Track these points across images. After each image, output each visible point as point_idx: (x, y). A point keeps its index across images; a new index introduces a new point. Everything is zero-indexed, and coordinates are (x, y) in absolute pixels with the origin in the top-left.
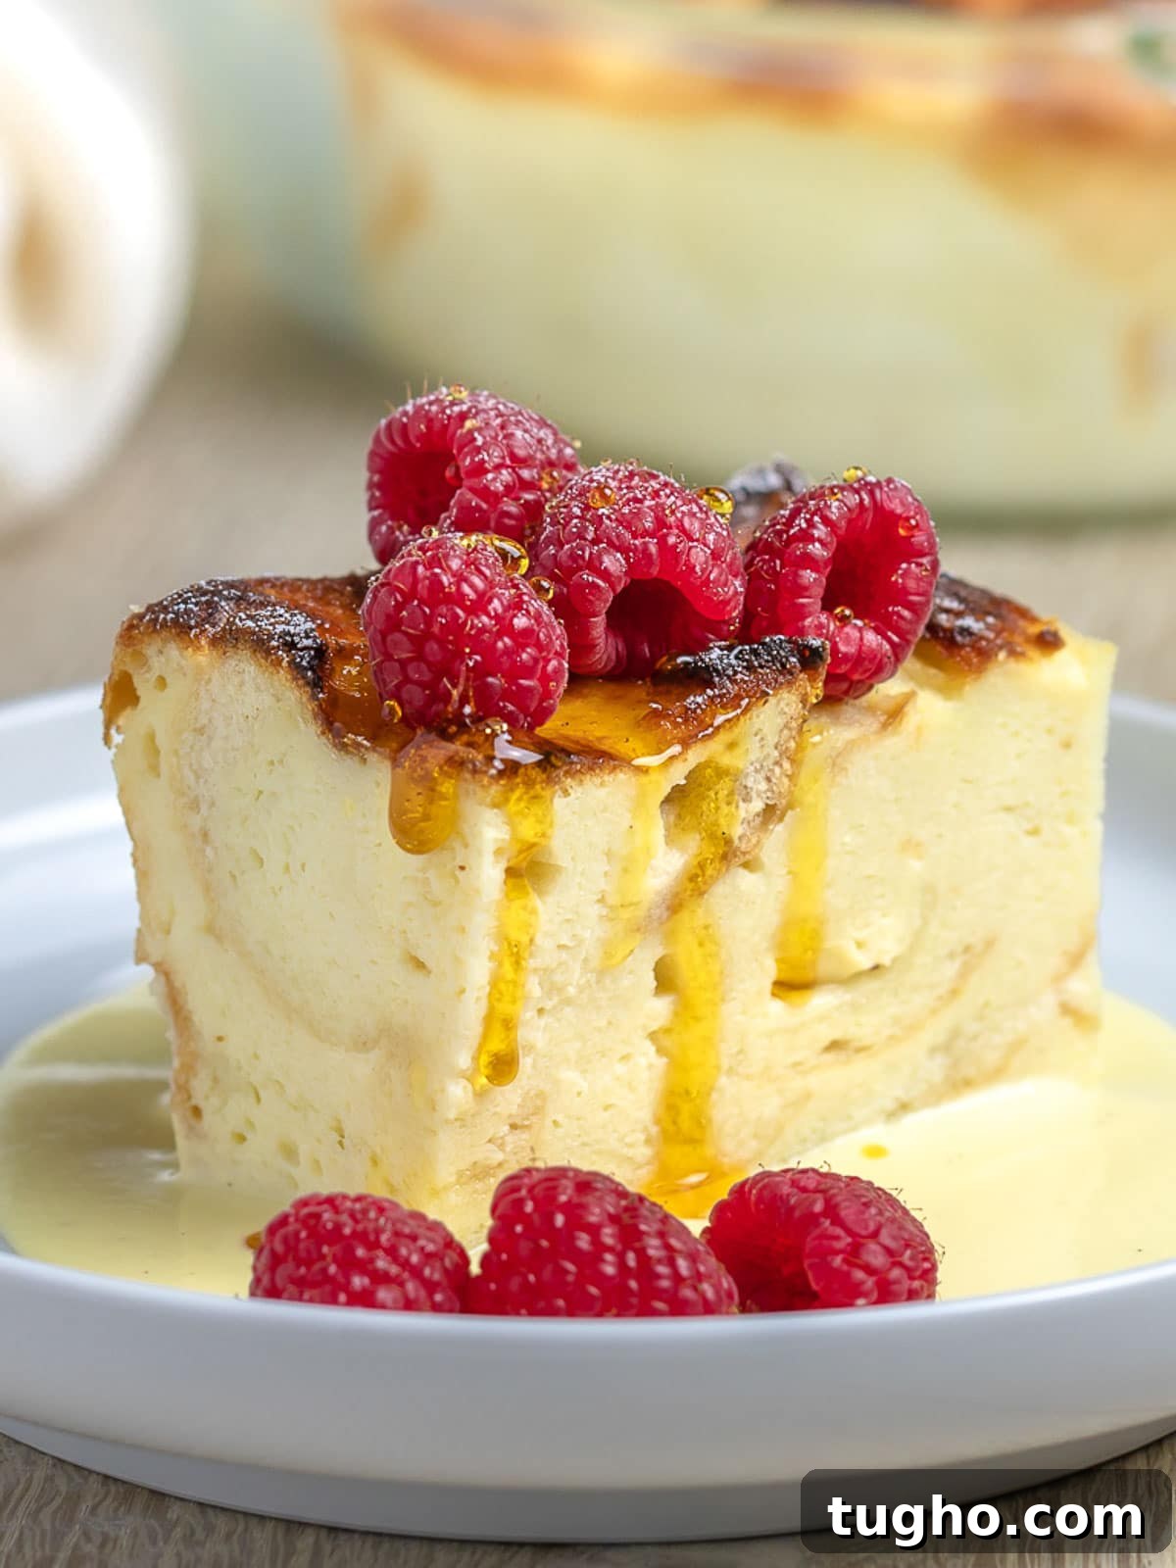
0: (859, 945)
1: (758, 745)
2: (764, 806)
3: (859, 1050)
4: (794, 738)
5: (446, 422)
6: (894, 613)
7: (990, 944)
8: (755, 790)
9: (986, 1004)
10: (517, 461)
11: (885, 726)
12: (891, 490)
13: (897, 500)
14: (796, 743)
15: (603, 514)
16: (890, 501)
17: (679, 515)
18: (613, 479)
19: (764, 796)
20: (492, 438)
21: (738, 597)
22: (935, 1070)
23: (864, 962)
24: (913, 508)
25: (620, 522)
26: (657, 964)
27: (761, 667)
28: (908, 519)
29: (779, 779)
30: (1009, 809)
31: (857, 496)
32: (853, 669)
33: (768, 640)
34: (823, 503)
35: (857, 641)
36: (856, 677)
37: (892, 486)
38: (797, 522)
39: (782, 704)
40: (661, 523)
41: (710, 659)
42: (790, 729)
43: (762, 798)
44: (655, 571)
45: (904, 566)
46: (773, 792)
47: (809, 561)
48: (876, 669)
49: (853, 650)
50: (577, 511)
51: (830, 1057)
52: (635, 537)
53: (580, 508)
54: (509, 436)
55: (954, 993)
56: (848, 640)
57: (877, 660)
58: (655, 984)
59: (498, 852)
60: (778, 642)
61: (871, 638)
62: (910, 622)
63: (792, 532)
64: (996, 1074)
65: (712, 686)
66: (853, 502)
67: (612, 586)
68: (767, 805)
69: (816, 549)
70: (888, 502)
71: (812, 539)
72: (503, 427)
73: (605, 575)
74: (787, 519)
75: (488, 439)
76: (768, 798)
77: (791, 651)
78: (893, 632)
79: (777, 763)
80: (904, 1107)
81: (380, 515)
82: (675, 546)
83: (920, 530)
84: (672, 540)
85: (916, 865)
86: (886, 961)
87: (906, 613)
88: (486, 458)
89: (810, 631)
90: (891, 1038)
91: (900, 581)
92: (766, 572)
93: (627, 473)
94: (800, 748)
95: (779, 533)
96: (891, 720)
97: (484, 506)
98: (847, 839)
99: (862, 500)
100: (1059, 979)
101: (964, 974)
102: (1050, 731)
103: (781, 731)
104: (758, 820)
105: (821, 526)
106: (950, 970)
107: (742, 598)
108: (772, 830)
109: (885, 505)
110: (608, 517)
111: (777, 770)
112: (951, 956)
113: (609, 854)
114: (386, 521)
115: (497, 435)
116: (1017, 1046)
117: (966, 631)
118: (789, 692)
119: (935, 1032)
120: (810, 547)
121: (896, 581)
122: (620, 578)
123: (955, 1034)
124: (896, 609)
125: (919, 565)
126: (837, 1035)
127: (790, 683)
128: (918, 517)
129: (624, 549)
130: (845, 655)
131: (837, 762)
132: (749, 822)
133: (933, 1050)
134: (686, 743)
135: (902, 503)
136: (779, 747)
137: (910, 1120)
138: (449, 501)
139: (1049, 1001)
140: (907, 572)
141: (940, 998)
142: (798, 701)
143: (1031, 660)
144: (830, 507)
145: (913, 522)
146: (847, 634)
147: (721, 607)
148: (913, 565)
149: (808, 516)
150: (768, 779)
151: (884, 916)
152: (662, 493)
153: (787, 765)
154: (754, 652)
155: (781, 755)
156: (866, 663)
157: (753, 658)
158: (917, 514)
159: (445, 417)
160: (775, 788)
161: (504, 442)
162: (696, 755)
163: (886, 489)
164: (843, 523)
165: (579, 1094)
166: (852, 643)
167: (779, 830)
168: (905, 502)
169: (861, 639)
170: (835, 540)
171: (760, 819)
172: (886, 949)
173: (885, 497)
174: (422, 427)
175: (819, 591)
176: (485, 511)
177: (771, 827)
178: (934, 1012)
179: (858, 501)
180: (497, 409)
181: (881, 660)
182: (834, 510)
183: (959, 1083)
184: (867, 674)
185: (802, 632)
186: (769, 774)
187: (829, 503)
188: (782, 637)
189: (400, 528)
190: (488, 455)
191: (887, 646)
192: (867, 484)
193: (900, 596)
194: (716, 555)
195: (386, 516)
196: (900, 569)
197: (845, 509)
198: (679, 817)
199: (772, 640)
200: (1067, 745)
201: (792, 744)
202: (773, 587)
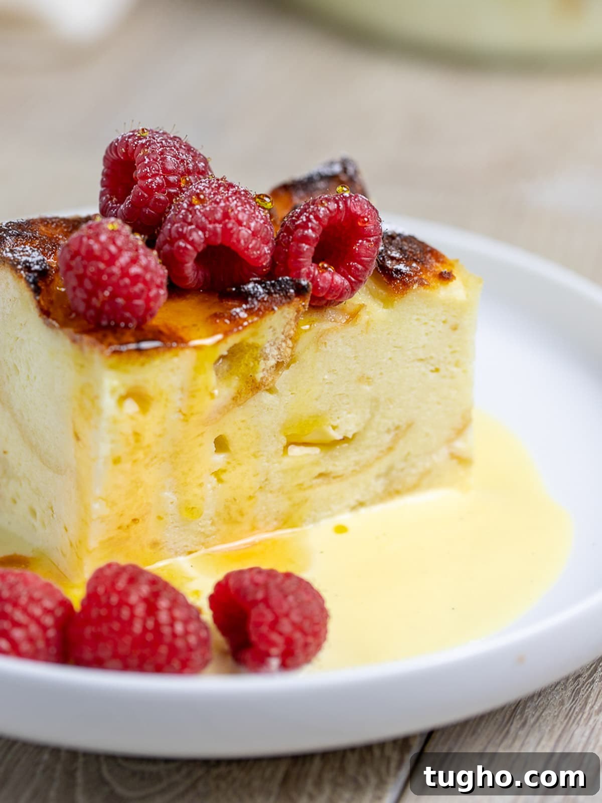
0: (334, 428)
1: (271, 333)
2: (276, 363)
3: (334, 478)
4: (293, 329)
5: (134, 148)
6: (352, 266)
7: (410, 426)
8: (270, 355)
9: (409, 454)
10: (166, 172)
11: (348, 321)
12: (356, 201)
13: (359, 207)
14: (295, 331)
15: (197, 209)
16: (355, 207)
17: (236, 212)
18: (208, 188)
19: (276, 357)
20: (154, 160)
21: (266, 256)
22: (379, 486)
23: (337, 436)
24: (367, 211)
25: (204, 215)
26: (215, 439)
27: (275, 293)
28: (363, 217)
29: (285, 350)
30: (421, 360)
31: (336, 205)
32: (327, 295)
33: (280, 279)
34: (316, 208)
35: (330, 281)
36: (329, 299)
37: (356, 199)
38: (301, 217)
39: (285, 314)
40: (226, 215)
41: (248, 288)
42: (291, 325)
43: (275, 359)
44: (219, 241)
45: (360, 241)
46: (281, 355)
47: (306, 239)
48: (340, 295)
49: (327, 286)
50: (185, 205)
51: (319, 481)
52: (210, 222)
53: (187, 204)
54: (164, 159)
55: (390, 449)
56: (325, 280)
57: (340, 291)
58: (215, 449)
59: (113, 391)
60: (285, 280)
61: (338, 279)
62: (361, 271)
63: (298, 222)
64: (414, 488)
65: (247, 303)
66: (334, 208)
67: (196, 249)
68: (278, 362)
69: (310, 232)
70: (354, 208)
71: (307, 228)
72: (162, 153)
73: (192, 243)
74: (298, 214)
75: (152, 160)
76: (278, 358)
77: (292, 286)
78: (351, 276)
79: (285, 341)
80: (361, 504)
81: (104, 190)
82: (231, 229)
83: (370, 223)
84: (230, 225)
85: (367, 388)
86: (350, 435)
87: (359, 266)
88: (149, 171)
89: (304, 275)
90: (354, 471)
91: (357, 249)
92: (284, 243)
93: (217, 185)
94: (296, 333)
95: (294, 222)
96: (351, 319)
97: (146, 195)
98: (326, 377)
99: (339, 206)
100: (449, 441)
101: (396, 440)
102: (444, 322)
103: (285, 326)
104: (273, 369)
105: (314, 221)
106: (387, 438)
107: (268, 256)
108: (281, 374)
109: (351, 208)
110: (199, 211)
111: (284, 345)
112: (388, 431)
113: (182, 389)
114: (106, 194)
115: (157, 158)
116: (427, 473)
117: (398, 271)
118: (289, 307)
119: (381, 467)
120: (306, 232)
121: (355, 249)
122: (199, 245)
123: (391, 468)
124: (354, 264)
125: (369, 241)
126: (322, 470)
127: (289, 303)
128: (369, 216)
129: (204, 229)
130: (322, 288)
131: (320, 340)
132: (267, 370)
133: (378, 476)
134: (226, 334)
135: (361, 209)
136: (285, 334)
137: (363, 511)
138: (131, 191)
139: (444, 452)
140: (361, 244)
141: (382, 452)
142: (295, 311)
143: (433, 288)
144: (319, 211)
145: (366, 219)
146: (325, 277)
147: (256, 260)
148: (365, 241)
149: (307, 215)
150: (279, 349)
151: (349, 413)
152: (230, 199)
153: (290, 342)
154: (273, 285)
155: (286, 337)
156: (334, 292)
157: (271, 288)
158: (369, 214)
159: (134, 145)
160: (282, 354)
161: (161, 162)
162: (233, 340)
163: (353, 201)
164: (326, 219)
165: (172, 503)
166: (327, 282)
167: (285, 373)
168: (363, 208)
169: (332, 279)
170: (321, 228)
171: (274, 369)
172: (349, 429)
173: (352, 204)
174: (123, 149)
175: (311, 255)
176: (146, 198)
177: (280, 372)
178: (378, 458)
179: (336, 207)
180: (162, 143)
181: (342, 291)
182: (321, 212)
183: (392, 492)
184: (335, 298)
185: (299, 276)
186: (279, 347)
187: (319, 208)
188: (288, 278)
189: (111, 199)
190: (150, 169)
191: (347, 283)
192: (344, 197)
193: (357, 257)
194: (254, 234)
195: (107, 192)
196: (358, 243)
197: (328, 212)
198: (230, 367)
199: (282, 279)
200: (455, 328)
201: (292, 332)
202: (287, 250)
